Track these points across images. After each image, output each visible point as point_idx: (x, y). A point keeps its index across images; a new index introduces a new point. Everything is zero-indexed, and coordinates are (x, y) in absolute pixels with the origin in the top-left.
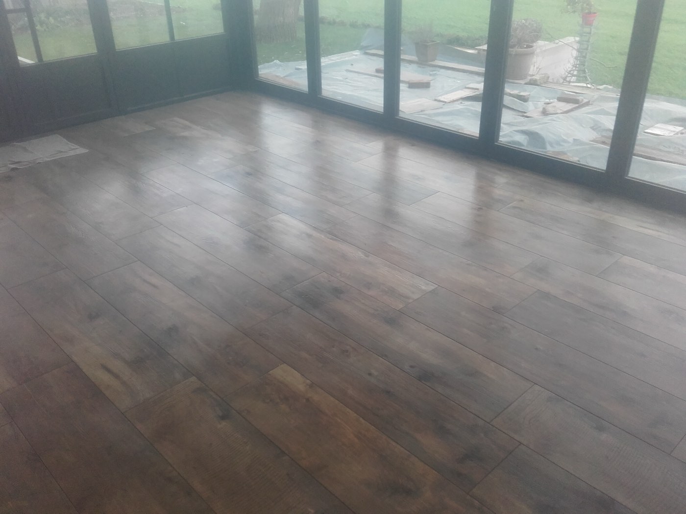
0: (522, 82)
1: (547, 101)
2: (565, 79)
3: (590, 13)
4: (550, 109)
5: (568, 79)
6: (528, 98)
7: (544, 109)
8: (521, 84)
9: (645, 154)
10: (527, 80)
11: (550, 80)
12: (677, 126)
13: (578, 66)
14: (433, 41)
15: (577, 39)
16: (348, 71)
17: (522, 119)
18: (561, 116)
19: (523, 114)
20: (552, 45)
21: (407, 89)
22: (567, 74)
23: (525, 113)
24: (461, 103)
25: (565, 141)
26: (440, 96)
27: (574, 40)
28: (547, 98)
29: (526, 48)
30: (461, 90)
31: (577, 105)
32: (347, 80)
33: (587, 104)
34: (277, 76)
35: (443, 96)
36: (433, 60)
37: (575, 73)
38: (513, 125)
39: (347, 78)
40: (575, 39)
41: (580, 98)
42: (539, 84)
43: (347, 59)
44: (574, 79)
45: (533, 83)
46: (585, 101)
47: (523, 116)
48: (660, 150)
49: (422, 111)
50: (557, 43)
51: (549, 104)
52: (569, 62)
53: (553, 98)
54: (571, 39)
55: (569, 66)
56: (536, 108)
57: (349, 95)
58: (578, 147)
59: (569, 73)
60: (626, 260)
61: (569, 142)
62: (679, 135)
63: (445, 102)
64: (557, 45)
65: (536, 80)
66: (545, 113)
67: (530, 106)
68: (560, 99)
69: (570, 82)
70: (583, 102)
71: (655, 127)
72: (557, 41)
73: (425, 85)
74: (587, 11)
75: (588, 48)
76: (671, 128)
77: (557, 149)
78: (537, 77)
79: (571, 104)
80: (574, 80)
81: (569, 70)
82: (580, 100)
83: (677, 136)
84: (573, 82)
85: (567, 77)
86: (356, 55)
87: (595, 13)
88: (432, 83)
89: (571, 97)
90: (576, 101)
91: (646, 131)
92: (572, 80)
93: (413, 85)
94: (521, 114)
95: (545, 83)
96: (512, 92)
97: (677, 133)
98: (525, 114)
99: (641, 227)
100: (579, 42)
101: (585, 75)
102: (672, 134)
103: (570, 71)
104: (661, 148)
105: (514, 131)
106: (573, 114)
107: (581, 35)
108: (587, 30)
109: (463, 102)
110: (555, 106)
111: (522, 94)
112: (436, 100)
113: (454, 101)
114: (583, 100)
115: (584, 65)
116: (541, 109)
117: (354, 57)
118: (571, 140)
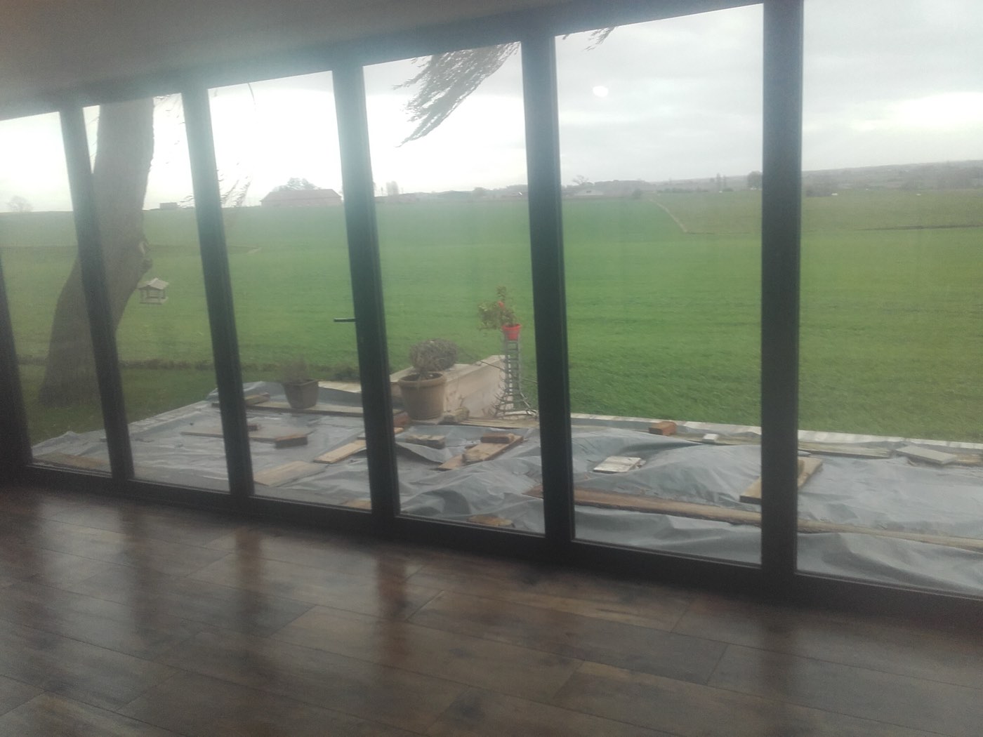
0: (435, 421)
1: (469, 443)
2: (498, 408)
3: (511, 326)
4: (471, 455)
5: (502, 408)
6: (443, 443)
7: (464, 456)
8: (434, 424)
9: (597, 502)
10: (441, 419)
11: (471, 415)
12: (631, 457)
13: (511, 390)
14: (309, 381)
15: (503, 357)
16: (184, 434)
17: (436, 474)
18: (484, 464)
19: (437, 465)
20: (473, 368)
21: (274, 450)
22: (499, 401)
23: (440, 464)
24: (352, 461)
25: (492, 498)
26: (321, 455)
27: (498, 359)
28: (468, 440)
29: (433, 378)
30: (352, 442)
31: (507, 445)
32: (182, 448)
33: (520, 442)
34: (69, 456)
35: (326, 455)
36: (313, 405)
37: (510, 399)
38: (423, 484)
39: (182, 446)
40: (500, 358)
41: (509, 435)
42: (457, 421)
43: (184, 416)
44: (510, 406)
45: (449, 421)
46: (517, 437)
47: (437, 469)
48: (616, 493)
49: (295, 480)
50: (480, 365)
51: (470, 447)
52: (499, 386)
53: (476, 439)
54: (495, 359)
55: (500, 392)
56: (455, 455)
57: (183, 470)
58: (511, 505)
59: (502, 401)
60: (588, 668)
61: (500, 499)
62: (637, 469)
63: (328, 463)
64: (479, 367)
65: (452, 418)
66: (465, 462)
67: (447, 453)
68: (485, 440)
69: (504, 411)
70: (515, 440)
71: (607, 462)
72: (479, 363)
73: (301, 442)
74: (507, 324)
75: (518, 366)
76: (625, 460)
77: (485, 510)
78: (453, 414)
79: (500, 445)
80: (510, 408)
81: (501, 396)
82: (510, 438)
83: (633, 471)
84: (509, 411)
85: (499, 405)
86: (200, 410)
87: (517, 325)
88: (310, 437)
89: (499, 436)
90: (504, 440)
91: (596, 469)
92: (506, 409)
93: (283, 444)
94: (434, 467)
95: (465, 420)
96: (420, 438)
97: (634, 467)
98: (440, 467)
99: (602, 610)
100: (506, 361)
101: (521, 400)
102: (627, 469)
103: (502, 398)
104: (616, 490)
105: (424, 493)
106: (501, 458)
107: (506, 353)
108: (512, 346)
109: (354, 460)
110: (477, 451)
111: (435, 438)
112: (315, 462)
113: (341, 460)
114: (513, 438)
115: (518, 389)
116: (460, 457)
117: (197, 412)
118: (501, 495)
